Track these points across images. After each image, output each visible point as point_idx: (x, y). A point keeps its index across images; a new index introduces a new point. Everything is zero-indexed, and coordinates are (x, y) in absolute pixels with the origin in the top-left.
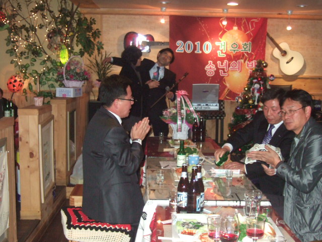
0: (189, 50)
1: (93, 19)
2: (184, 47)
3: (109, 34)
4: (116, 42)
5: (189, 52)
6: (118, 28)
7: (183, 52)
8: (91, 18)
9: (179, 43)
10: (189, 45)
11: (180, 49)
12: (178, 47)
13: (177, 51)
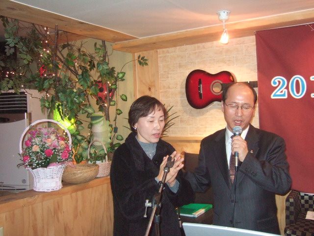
0: (298, 92)
1: (143, 58)
2: (287, 88)
3: (168, 77)
4: (179, 89)
5: (298, 96)
6: (180, 66)
7: (286, 97)
8: (139, 58)
9: (277, 80)
10: (297, 82)
11: (279, 93)
12: (276, 88)
13: (272, 97)
